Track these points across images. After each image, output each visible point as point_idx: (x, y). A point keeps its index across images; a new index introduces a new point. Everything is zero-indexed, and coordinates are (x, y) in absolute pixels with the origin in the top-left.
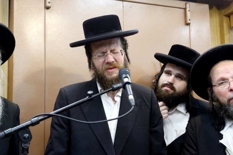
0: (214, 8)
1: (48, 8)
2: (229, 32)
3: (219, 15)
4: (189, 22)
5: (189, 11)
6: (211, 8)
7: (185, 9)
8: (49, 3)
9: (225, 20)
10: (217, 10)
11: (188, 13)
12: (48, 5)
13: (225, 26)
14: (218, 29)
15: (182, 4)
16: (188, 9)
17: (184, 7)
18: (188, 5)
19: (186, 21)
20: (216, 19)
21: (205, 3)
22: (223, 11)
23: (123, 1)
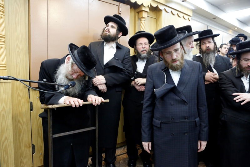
0: (132, 8)
2: (138, 20)
3: (135, 12)
4: (120, 12)
6: (131, 8)
7: (119, 6)
9: (137, 14)
10: (133, 9)
11: (120, 8)
13: (137, 17)
14: (134, 18)
15: (117, 3)
16: (120, 6)
17: (118, 5)
18: (120, 4)
19: (119, 12)
20: (133, 13)
21: (129, 5)
22: (136, 10)
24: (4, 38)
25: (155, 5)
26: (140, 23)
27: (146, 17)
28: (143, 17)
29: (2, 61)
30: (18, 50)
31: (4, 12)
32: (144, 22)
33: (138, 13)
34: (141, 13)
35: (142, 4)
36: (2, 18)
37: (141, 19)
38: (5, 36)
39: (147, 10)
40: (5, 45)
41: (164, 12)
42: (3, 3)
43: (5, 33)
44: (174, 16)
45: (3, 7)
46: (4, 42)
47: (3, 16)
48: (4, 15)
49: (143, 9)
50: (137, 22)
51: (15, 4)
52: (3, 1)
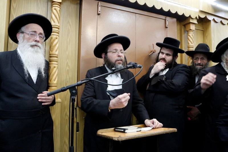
1: (99, 14)
2: (184, 33)
3: (180, 25)
4: (167, 26)
5: (167, 21)
6: (177, 21)
7: (165, 20)
8: (100, 11)
9: (183, 27)
11: (167, 22)
12: (99, 13)
13: (183, 30)
14: (179, 32)
15: (164, 17)
16: (167, 20)
18: (167, 18)
19: (165, 26)
21: (175, 18)
22: (182, 23)
23: (136, 13)
24: (57, 57)
25: (203, 16)
26: (187, 37)
27: (194, 29)
28: (191, 30)
30: (68, 68)
31: (58, 33)
32: (192, 35)
33: (185, 26)
34: (188, 25)
35: (190, 16)
36: (57, 38)
37: (188, 32)
38: (58, 55)
39: (195, 22)
40: (57, 64)
41: (212, 23)
42: (58, 25)
43: (58, 53)
44: (224, 26)
45: (59, 29)
46: (57, 61)
47: (57, 36)
48: (59, 36)
49: (191, 21)
50: (183, 36)
51: (68, 24)
52: (59, 23)
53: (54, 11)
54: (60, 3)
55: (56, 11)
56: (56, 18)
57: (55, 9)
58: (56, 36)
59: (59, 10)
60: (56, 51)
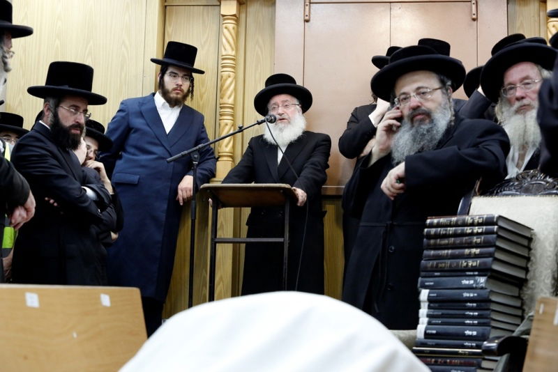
1: (307, 21)
4: (473, 17)
5: (474, 4)
7: (471, 2)
11: (473, 7)
12: (305, 18)
23: (390, 2)
24: (232, 108)
29: (226, 146)
31: (233, 68)
36: (229, 77)
38: (233, 105)
40: (232, 120)
42: (233, 53)
43: (234, 101)
45: (234, 60)
46: (232, 115)
47: (231, 73)
48: (234, 72)
51: (257, 47)
52: (233, 49)
53: (225, 31)
54: (234, 15)
55: (229, 30)
56: (229, 42)
57: (226, 28)
58: (227, 73)
59: (234, 28)
60: (229, 97)
